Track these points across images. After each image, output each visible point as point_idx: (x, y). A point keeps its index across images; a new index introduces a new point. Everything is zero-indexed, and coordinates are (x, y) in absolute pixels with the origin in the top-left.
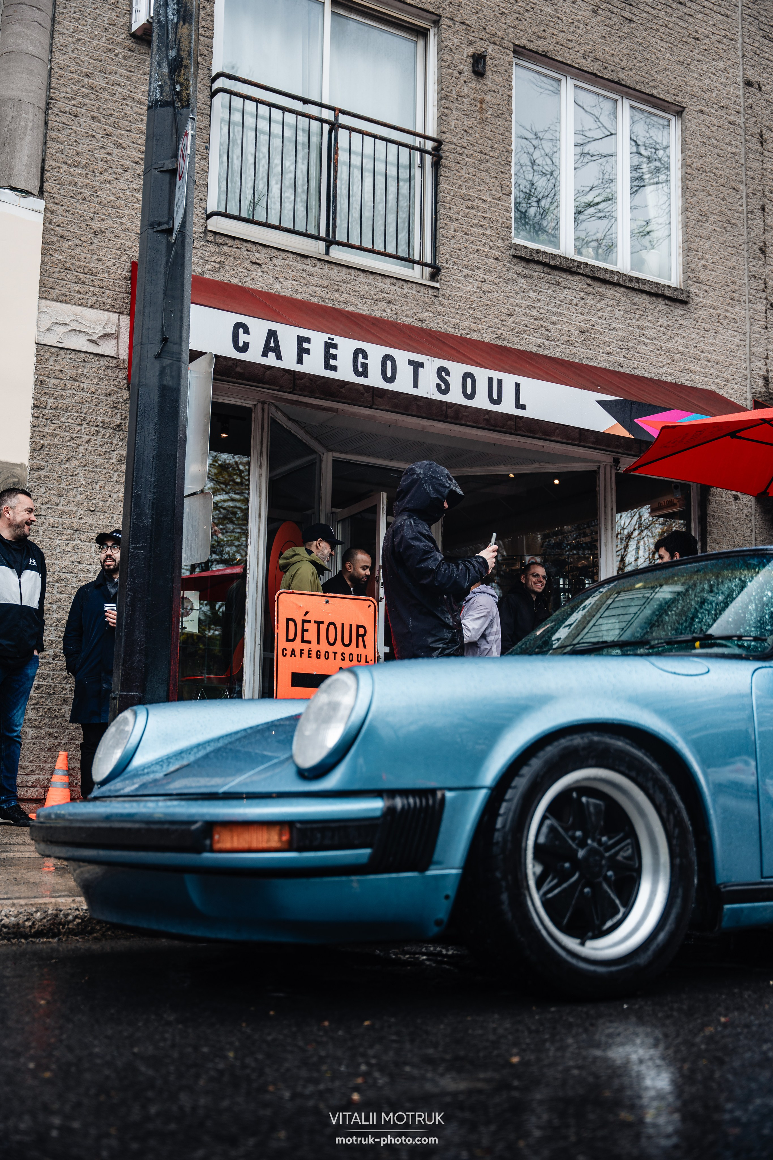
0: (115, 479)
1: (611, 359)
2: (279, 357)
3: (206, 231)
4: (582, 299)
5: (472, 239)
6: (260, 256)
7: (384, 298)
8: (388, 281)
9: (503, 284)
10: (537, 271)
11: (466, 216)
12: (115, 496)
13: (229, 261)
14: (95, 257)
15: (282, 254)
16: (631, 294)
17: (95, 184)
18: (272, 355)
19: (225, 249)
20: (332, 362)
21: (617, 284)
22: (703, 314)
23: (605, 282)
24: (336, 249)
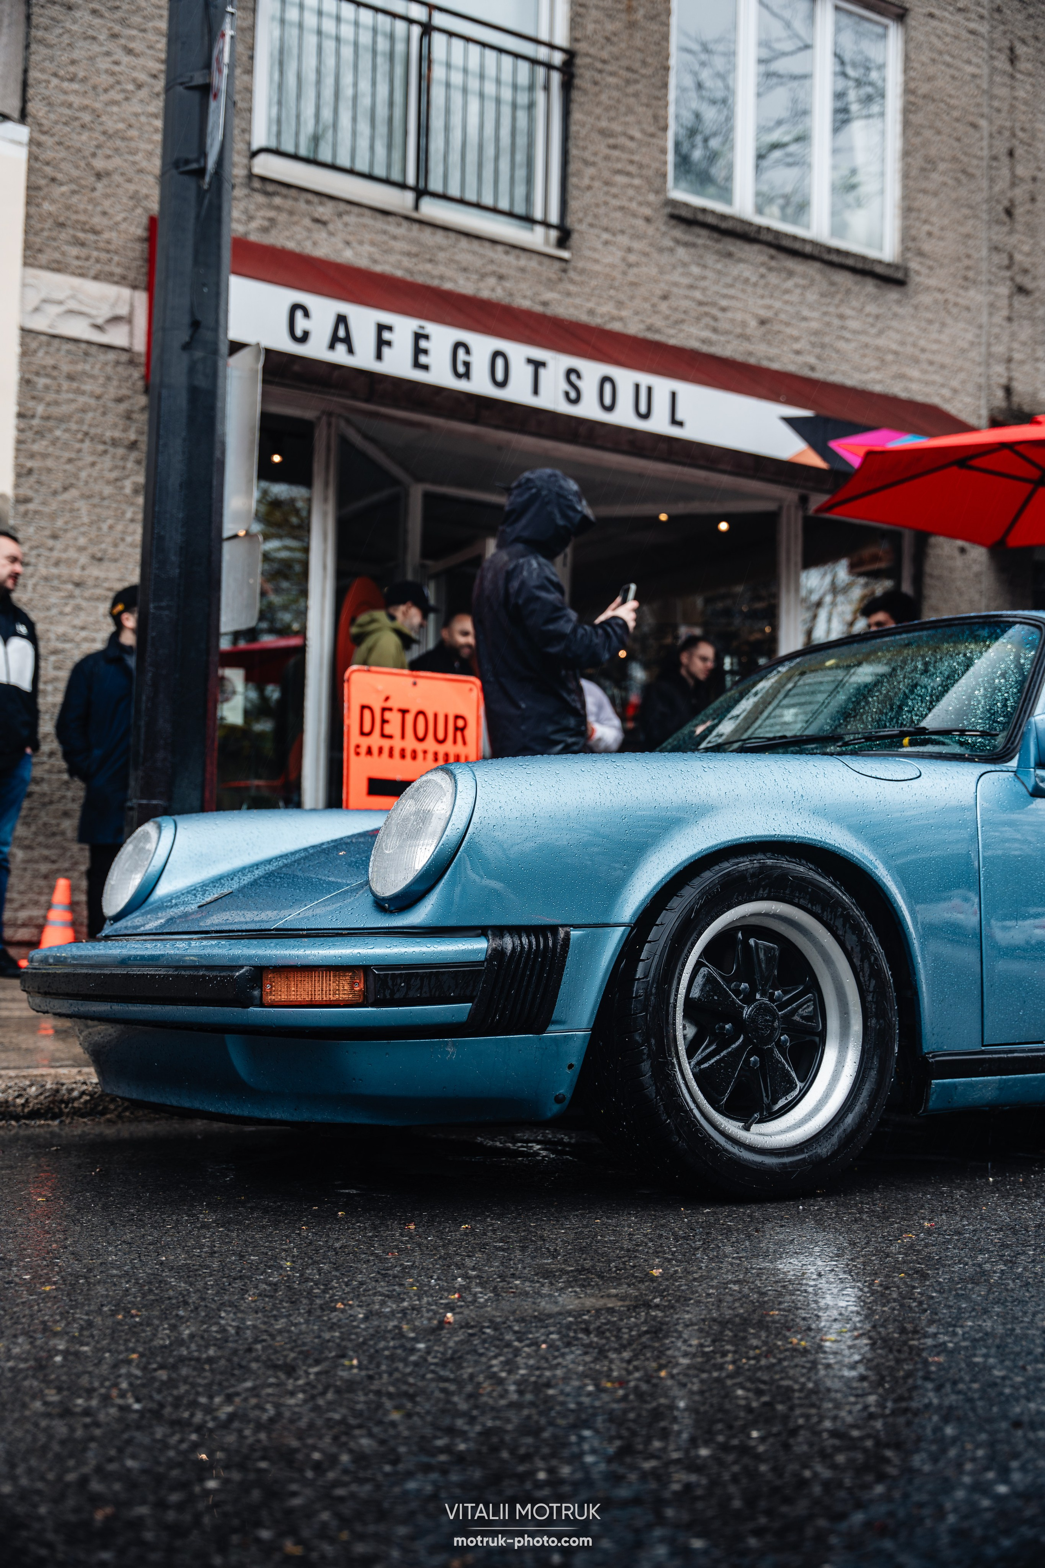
0: (129, 515)
1: (800, 359)
2: (351, 351)
3: (251, 176)
4: (762, 276)
5: (614, 190)
6: (325, 211)
7: (493, 273)
8: (500, 248)
9: (655, 255)
10: (702, 238)
11: (607, 158)
12: (129, 539)
13: (283, 217)
14: (99, 209)
15: (356, 210)
16: (828, 270)
17: (97, 105)
18: (341, 348)
19: (277, 201)
20: (423, 359)
21: (811, 257)
22: (926, 300)
23: (795, 254)
24: (430, 203)
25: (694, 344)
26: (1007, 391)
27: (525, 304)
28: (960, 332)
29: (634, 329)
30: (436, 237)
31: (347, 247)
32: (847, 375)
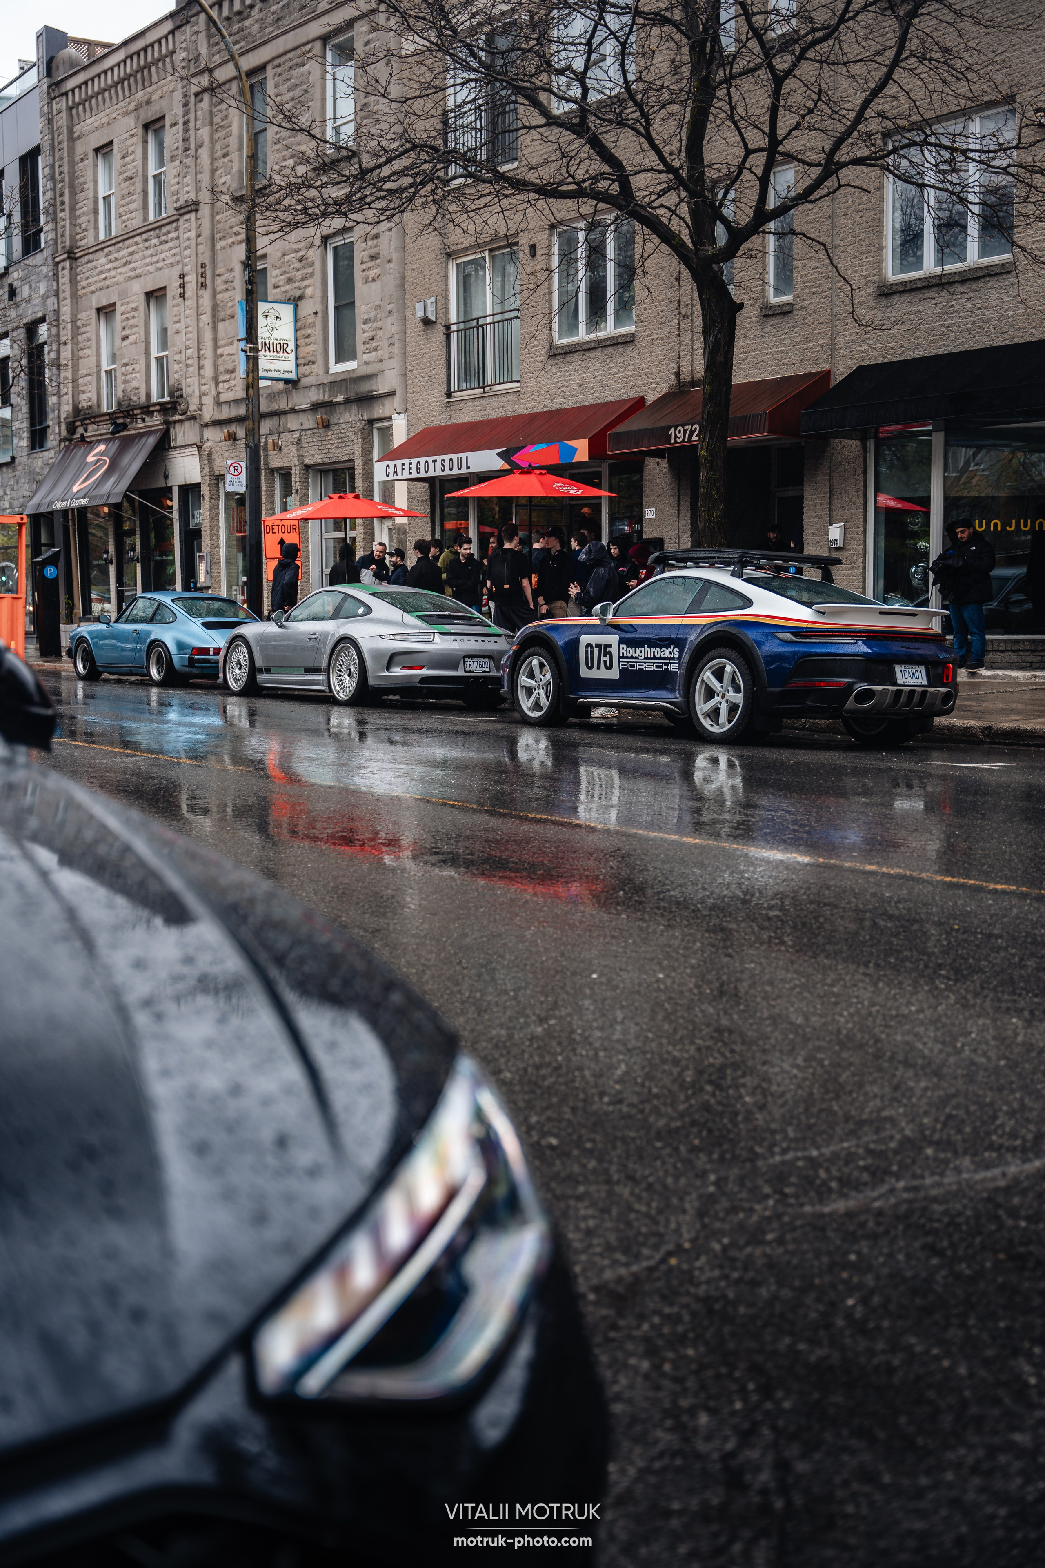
3: (446, 403)
6: (462, 405)
7: (501, 405)
8: (502, 396)
13: (453, 413)
15: (468, 401)
19: (452, 408)
21: (595, 348)
22: (644, 343)
23: (589, 349)
24: (487, 389)
25: (558, 406)
26: (678, 374)
27: (510, 414)
28: (660, 352)
29: (539, 409)
30: (486, 401)
31: (467, 415)
32: (611, 396)
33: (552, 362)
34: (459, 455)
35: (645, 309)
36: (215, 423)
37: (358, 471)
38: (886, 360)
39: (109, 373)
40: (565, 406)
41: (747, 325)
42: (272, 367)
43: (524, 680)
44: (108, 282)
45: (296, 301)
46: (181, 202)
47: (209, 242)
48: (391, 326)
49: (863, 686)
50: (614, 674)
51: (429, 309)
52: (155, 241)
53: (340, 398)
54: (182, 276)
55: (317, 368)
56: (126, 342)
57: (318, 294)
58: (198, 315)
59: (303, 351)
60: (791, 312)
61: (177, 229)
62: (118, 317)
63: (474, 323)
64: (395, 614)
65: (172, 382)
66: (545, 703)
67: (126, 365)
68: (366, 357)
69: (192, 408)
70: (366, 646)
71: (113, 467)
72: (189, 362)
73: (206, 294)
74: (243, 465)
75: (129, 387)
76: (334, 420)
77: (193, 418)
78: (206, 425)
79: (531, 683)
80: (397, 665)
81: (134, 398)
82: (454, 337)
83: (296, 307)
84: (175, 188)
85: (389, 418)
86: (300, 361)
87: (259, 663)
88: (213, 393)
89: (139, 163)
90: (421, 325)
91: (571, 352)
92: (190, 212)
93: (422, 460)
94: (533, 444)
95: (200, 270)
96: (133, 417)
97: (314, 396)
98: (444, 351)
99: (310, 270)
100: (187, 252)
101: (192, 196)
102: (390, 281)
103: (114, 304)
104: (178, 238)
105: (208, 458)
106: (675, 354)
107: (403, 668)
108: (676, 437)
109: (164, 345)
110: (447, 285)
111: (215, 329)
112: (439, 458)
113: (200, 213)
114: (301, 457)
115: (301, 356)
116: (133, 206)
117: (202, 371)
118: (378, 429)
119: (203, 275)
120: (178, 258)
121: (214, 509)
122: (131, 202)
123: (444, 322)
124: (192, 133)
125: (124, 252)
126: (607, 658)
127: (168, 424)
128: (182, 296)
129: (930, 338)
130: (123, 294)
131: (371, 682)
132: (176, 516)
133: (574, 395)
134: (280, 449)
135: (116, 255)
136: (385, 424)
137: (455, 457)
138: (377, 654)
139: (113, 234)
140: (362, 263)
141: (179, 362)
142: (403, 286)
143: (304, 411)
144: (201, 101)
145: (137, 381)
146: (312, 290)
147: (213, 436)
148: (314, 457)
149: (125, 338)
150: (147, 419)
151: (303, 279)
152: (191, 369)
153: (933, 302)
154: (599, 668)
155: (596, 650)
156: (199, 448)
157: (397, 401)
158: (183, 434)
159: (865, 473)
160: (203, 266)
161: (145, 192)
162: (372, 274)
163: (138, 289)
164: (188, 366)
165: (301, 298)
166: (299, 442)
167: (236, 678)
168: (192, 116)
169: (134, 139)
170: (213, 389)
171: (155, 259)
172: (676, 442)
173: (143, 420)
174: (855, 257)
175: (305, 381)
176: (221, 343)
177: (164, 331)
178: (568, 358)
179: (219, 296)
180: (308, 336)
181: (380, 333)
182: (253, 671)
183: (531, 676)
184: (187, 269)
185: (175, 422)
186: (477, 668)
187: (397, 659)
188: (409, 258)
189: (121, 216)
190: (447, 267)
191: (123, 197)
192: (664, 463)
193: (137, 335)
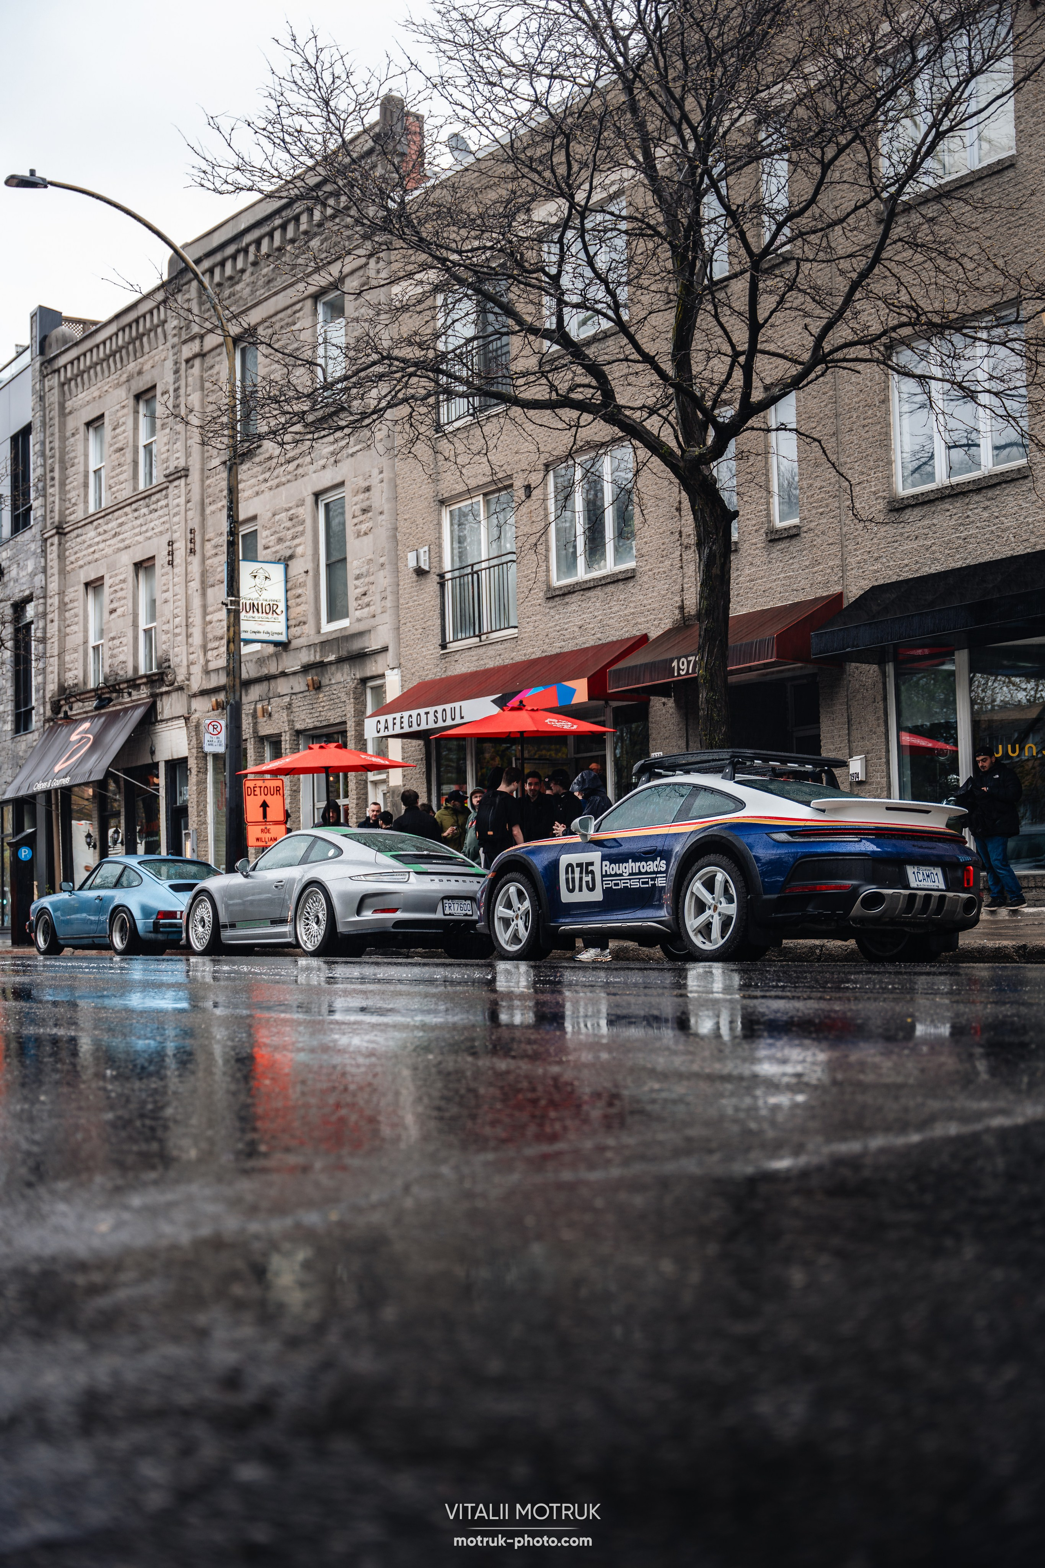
3: (441, 655)
4: (580, 606)
6: (458, 656)
7: (498, 655)
8: (499, 644)
9: (543, 618)
10: (557, 601)
15: (464, 651)
19: (447, 659)
21: (595, 587)
22: (645, 578)
23: (589, 589)
24: (484, 637)
25: (558, 651)
26: (682, 608)
27: (507, 662)
28: (662, 586)
29: (538, 655)
30: (483, 650)
31: (462, 666)
32: (613, 635)
33: (551, 604)
34: (452, 705)
35: (646, 543)
36: (204, 693)
37: (351, 733)
38: (901, 578)
39: (96, 648)
40: (565, 650)
41: (752, 552)
42: (261, 629)
43: (501, 911)
44: (96, 556)
45: (286, 561)
46: (172, 469)
47: (199, 508)
48: (383, 579)
49: (872, 889)
50: (597, 896)
51: (422, 558)
52: (144, 511)
53: (332, 658)
54: (171, 543)
55: (309, 629)
56: (114, 615)
57: (309, 552)
58: (187, 582)
59: (294, 612)
60: (798, 535)
61: (166, 497)
62: (106, 590)
63: (469, 570)
64: (368, 854)
65: (160, 653)
66: (524, 934)
67: (113, 639)
68: (358, 614)
69: (180, 678)
70: (334, 889)
71: (97, 744)
72: (177, 631)
73: (196, 560)
74: (223, 723)
75: (116, 661)
76: (325, 681)
77: (181, 689)
78: (194, 696)
79: (509, 913)
80: (369, 908)
81: (121, 673)
82: (449, 585)
83: (287, 567)
84: (164, 456)
85: (382, 676)
86: (292, 622)
87: (223, 919)
88: (202, 661)
89: (130, 433)
90: (414, 575)
91: (570, 593)
92: (179, 478)
93: (414, 713)
94: (530, 688)
95: (189, 536)
96: (120, 692)
97: (306, 657)
98: (438, 601)
99: (300, 528)
100: (176, 519)
101: (182, 463)
102: (382, 533)
103: (102, 578)
104: (167, 506)
105: (196, 731)
106: (678, 587)
107: (375, 911)
108: (679, 669)
109: (153, 617)
110: (440, 533)
111: (204, 595)
112: (431, 710)
113: (189, 479)
114: (291, 722)
115: (291, 616)
116: (122, 477)
117: (190, 640)
118: (372, 688)
119: (192, 541)
120: (167, 526)
121: (202, 783)
122: (121, 473)
123: (438, 571)
124: (182, 400)
125: (114, 524)
126: (589, 878)
127: (155, 696)
128: (171, 563)
129: (947, 552)
130: (111, 567)
131: (341, 929)
132: (162, 793)
133: (574, 638)
134: (270, 715)
135: (105, 527)
136: (378, 682)
137: (448, 707)
138: (346, 897)
139: (103, 506)
140: (354, 517)
141: (167, 632)
142: (395, 536)
143: (294, 673)
144: (192, 367)
145: (125, 655)
146: (303, 548)
147: (201, 706)
148: (305, 721)
149: (112, 611)
150: (134, 693)
151: (293, 538)
152: (179, 638)
153: (948, 513)
154: (581, 890)
155: (577, 870)
156: (187, 719)
157: (390, 656)
158: (170, 706)
159: (885, 699)
160: (192, 531)
161: (135, 463)
162: (364, 527)
163: (127, 560)
164: (176, 635)
165: (291, 557)
166: (289, 707)
167: (199, 936)
168: (182, 383)
169: (125, 411)
170: (202, 657)
171: (144, 528)
172: (679, 675)
173: (130, 694)
174: (863, 473)
175: (295, 643)
176: (210, 609)
177: (153, 602)
178: (567, 599)
179: (208, 562)
180: (299, 596)
181: (372, 588)
182: (217, 927)
183: (509, 905)
184: (176, 536)
185: (162, 694)
186: (458, 911)
187: (368, 901)
188: (401, 508)
189: (110, 487)
190: (440, 514)
191: (113, 469)
192: (671, 703)
193: (125, 608)
